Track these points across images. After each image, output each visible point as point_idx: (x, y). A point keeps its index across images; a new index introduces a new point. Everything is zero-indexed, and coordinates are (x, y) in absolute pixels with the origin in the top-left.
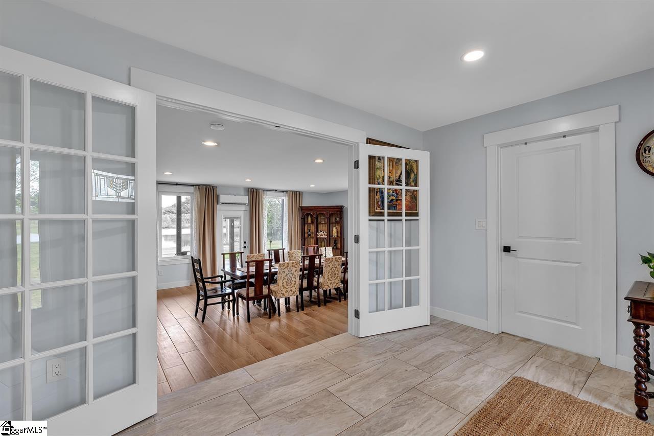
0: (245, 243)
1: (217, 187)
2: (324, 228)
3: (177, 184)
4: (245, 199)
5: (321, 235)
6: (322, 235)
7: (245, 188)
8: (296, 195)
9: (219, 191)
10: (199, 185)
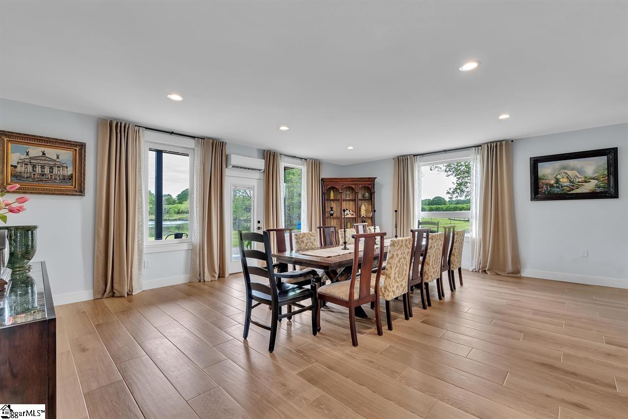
0: (259, 222)
1: (226, 143)
2: (348, 206)
3: (172, 133)
4: (261, 164)
5: (347, 214)
6: (349, 214)
7: (258, 150)
8: (315, 164)
9: (228, 150)
10: (203, 138)
